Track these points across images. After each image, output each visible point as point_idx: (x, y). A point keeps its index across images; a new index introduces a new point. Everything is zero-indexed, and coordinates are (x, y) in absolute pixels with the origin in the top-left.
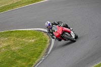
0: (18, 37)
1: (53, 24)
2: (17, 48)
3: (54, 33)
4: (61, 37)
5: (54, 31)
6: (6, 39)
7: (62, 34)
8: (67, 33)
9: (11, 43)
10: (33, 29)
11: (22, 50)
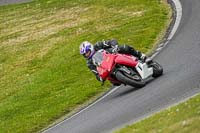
6: (86, 9)
11: (117, 33)
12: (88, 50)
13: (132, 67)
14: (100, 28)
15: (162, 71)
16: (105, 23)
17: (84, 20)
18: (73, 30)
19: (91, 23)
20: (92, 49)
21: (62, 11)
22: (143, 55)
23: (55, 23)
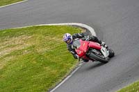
0: (46, 34)
1: (74, 37)
2: (45, 49)
3: (76, 50)
4: (87, 55)
5: (76, 47)
7: (88, 52)
8: (94, 51)
9: (37, 42)
10: (67, 24)
11: (52, 53)
12: (69, 39)
13: (99, 50)
14: (40, 50)
15: (114, 54)
16: (43, 46)
17: (29, 45)
18: (21, 51)
19: (34, 47)
20: (71, 38)
21: (13, 39)
22: (103, 43)
23: (8, 46)
